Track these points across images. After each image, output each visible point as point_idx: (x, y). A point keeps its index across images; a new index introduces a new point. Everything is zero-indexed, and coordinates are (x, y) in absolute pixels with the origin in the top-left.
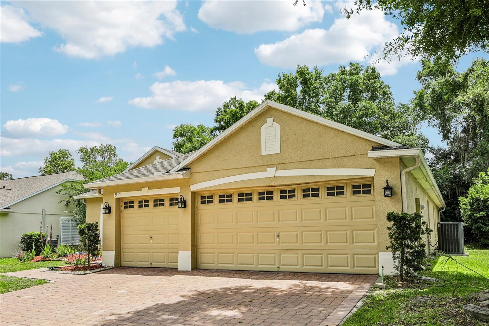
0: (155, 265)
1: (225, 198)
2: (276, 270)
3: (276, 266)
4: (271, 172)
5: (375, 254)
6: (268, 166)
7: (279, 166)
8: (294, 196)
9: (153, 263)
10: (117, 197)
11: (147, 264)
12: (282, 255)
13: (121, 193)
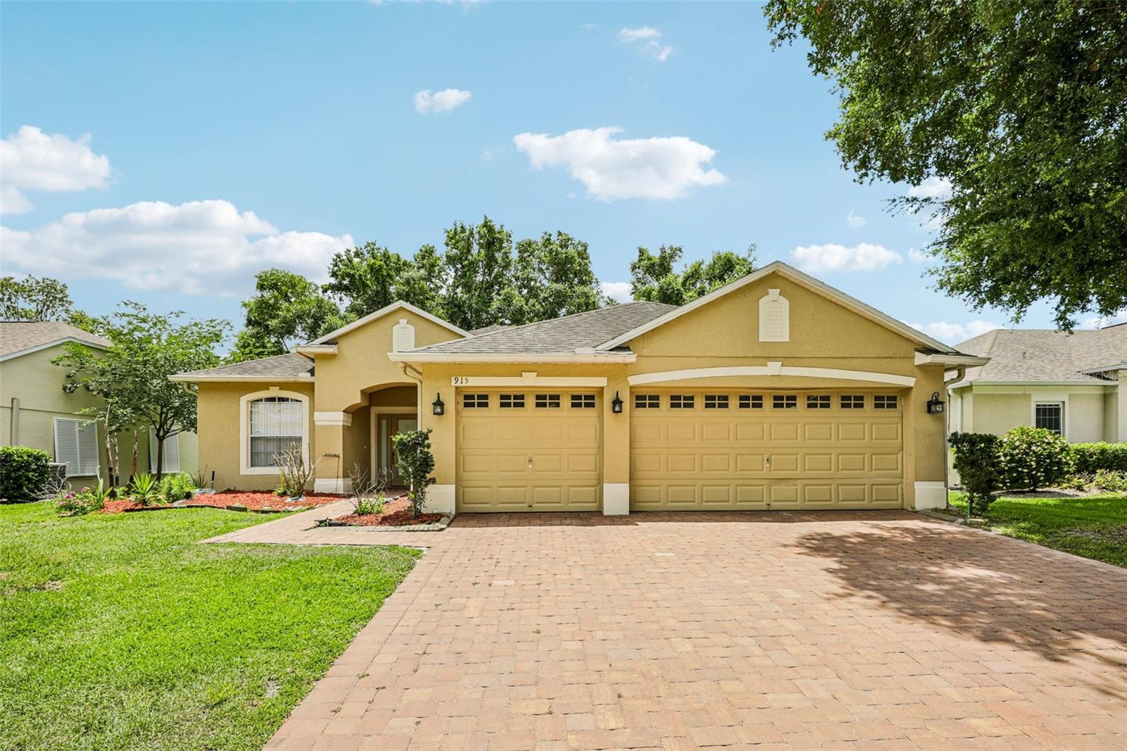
0: (537, 507)
1: (681, 400)
2: (765, 508)
3: (764, 503)
4: (774, 368)
5: (898, 484)
6: (770, 358)
7: (787, 360)
8: (795, 405)
9: (534, 505)
10: (459, 384)
11: (524, 507)
12: (772, 488)
13: (469, 378)
